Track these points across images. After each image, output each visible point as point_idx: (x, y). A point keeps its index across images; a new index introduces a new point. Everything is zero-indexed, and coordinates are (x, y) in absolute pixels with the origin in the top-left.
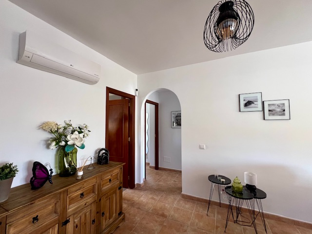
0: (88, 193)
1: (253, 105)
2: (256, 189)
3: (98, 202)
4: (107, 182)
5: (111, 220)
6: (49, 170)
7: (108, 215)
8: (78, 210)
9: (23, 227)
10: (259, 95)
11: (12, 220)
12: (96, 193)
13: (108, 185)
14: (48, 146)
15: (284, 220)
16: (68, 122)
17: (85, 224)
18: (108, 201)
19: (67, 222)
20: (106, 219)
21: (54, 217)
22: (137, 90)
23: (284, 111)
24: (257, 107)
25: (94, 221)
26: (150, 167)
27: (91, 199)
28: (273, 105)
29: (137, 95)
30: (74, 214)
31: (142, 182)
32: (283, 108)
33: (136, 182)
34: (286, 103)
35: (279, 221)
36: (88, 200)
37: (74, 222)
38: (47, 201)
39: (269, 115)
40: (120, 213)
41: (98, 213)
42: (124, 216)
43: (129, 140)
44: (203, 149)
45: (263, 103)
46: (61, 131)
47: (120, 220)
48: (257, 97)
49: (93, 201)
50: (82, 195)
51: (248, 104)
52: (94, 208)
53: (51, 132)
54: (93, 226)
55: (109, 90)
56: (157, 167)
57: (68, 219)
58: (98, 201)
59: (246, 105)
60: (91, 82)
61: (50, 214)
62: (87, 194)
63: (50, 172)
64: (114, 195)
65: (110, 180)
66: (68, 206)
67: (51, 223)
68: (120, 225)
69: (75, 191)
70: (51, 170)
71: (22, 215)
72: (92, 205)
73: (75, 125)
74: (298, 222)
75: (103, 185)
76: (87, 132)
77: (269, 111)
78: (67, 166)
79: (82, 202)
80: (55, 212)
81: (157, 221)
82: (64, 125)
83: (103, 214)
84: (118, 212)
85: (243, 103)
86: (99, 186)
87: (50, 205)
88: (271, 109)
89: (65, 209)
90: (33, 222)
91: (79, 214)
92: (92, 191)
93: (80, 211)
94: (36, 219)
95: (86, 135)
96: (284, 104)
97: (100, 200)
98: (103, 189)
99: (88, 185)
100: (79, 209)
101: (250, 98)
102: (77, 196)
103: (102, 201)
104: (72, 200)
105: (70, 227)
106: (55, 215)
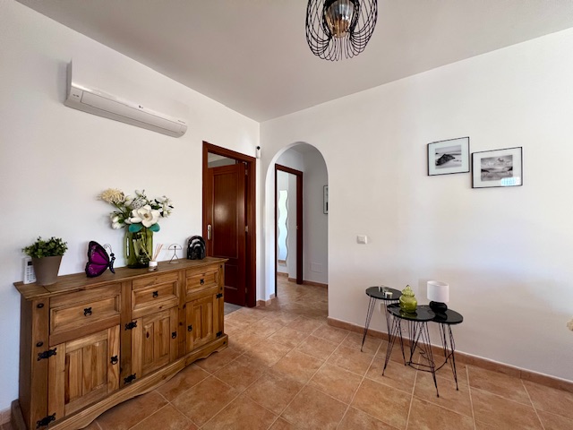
0: (166, 294)
1: (451, 162)
2: (446, 309)
3: (181, 308)
4: (197, 283)
5: (204, 340)
6: (109, 254)
7: (198, 331)
8: (148, 313)
9: (72, 317)
10: (464, 144)
11: (56, 305)
12: (178, 295)
13: (198, 287)
14: (111, 224)
15: (502, 369)
16: (140, 193)
17: (161, 335)
18: (198, 311)
19: (132, 325)
20: (195, 337)
21: (113, 315)
22: (258, 148)
23: (511, 169)
24: (460, 165)
25: (174, 334)
26: (290, 280)
27: (169, 302)
28: (490, 159)
29: (259, 155)
30: (143, 317)
31: (267, 299)
32: (509, 165)
33: (258, 298)
34: (516, 153)
35: (494, 370)
36: (165, 303)
37: (144, 329)
38: (103, 292)
39: (482, 180)
40: (220, 334)
41: (181, 324)
42: (227, 338)
43: (247, 230)
44: (363, 243)
45: (472, 157)
46: (128, 203)
47: (219, 342)
48: (460, 146)
49: (173, 305)
50: (155, 294)
51: (443, 160)
52: (174, 315)
53: (114, 204)
54: (173, 341)
55: (208, 148)
56: (299, 280)
57: (134, 321)
58: (182, 306)
59: (439, 163)
60: (176, 132)
61: (107, 309)
62: (162, 294)
63: (110, 258)
64: (209, 305)
65: (202, 281)
66: (133, 304)
67: (110, 321)
68: (219, 350)
69: (144, 286)
70: (112, 255)
71: (69, 301)
72: (172, 310)
73: (150, 197)
74: (529, 373)
75: (189, 285)
76: (167, 207)
77: (482, 171)
78: (137, 254)
79: (157, 303)
80: (116, 309)
81: (275, 351)
82: (134, 196)
83: (190, 327)
84: (216, 330)
85: (434, 159)
86: (183, 285)
87: (107, 297)
88: (485, 167)
89: (128, 307)
90: (85, 314)
91: (151, 318)
92: (171, 292)
93: (152, 316)
94: (88, 311)
95: (165, 213)
96: (510, 157)
97: (185, 306)
98: (190, 291)
99: (165, 282)
100: (151, 312)
101: (446, 148)
102: (148, 294)
103: (189, 309)
104: (140, 299)
105: (137, 333)
106: (115, 312)
